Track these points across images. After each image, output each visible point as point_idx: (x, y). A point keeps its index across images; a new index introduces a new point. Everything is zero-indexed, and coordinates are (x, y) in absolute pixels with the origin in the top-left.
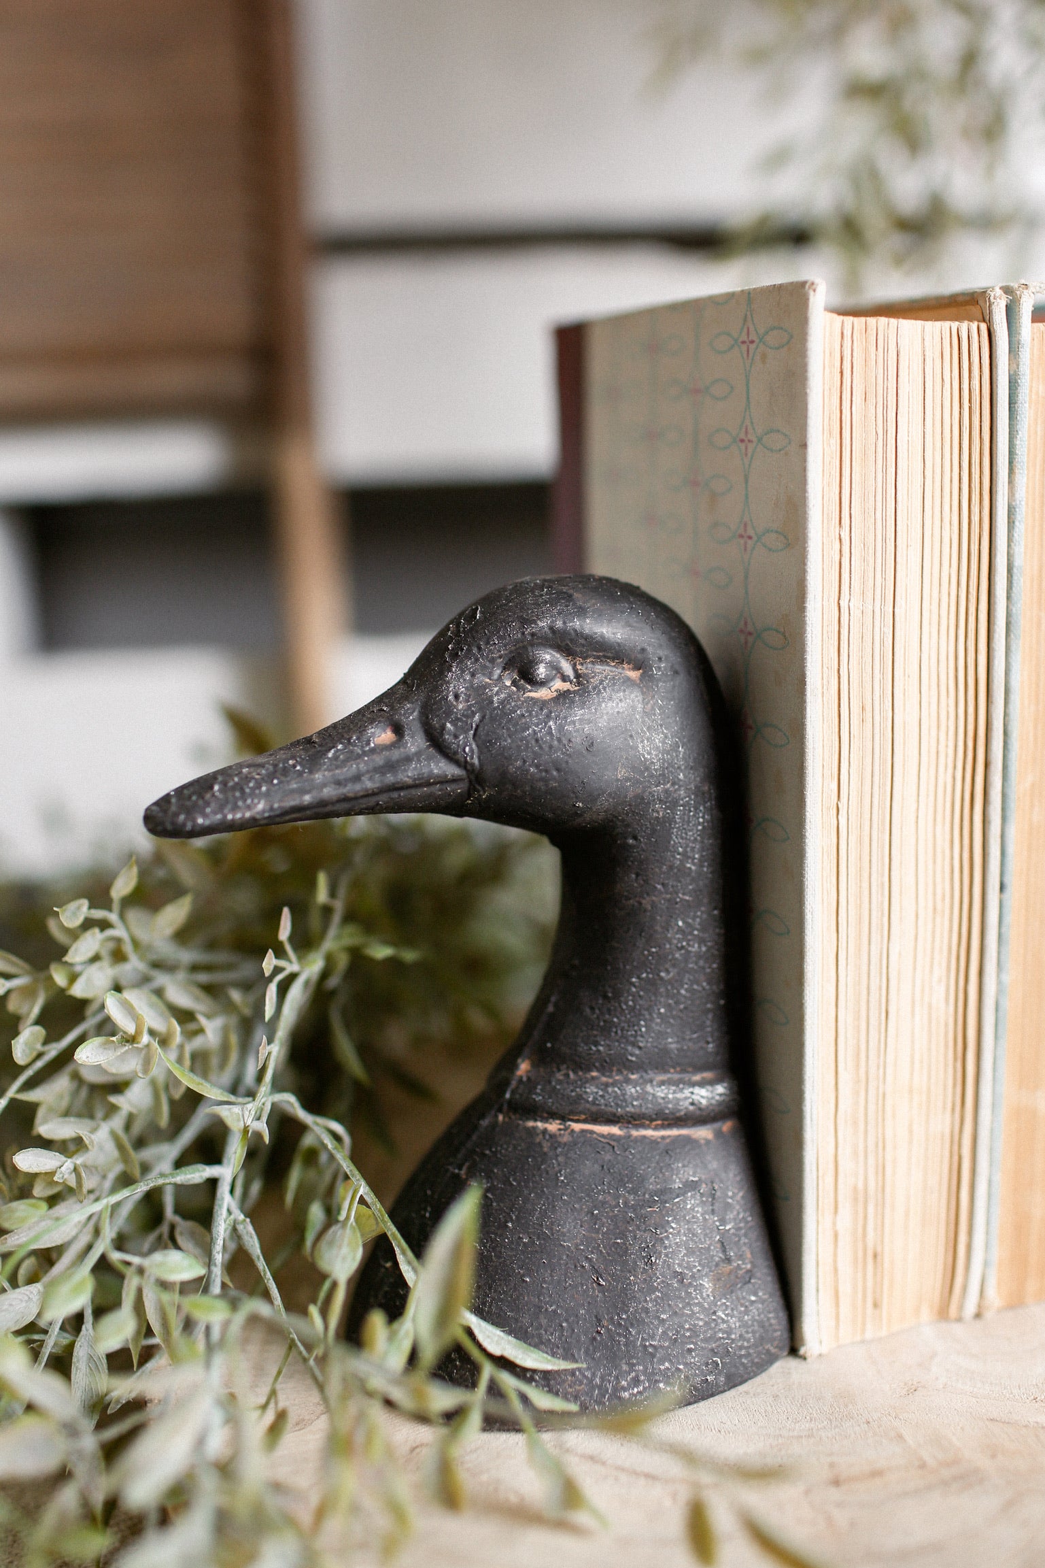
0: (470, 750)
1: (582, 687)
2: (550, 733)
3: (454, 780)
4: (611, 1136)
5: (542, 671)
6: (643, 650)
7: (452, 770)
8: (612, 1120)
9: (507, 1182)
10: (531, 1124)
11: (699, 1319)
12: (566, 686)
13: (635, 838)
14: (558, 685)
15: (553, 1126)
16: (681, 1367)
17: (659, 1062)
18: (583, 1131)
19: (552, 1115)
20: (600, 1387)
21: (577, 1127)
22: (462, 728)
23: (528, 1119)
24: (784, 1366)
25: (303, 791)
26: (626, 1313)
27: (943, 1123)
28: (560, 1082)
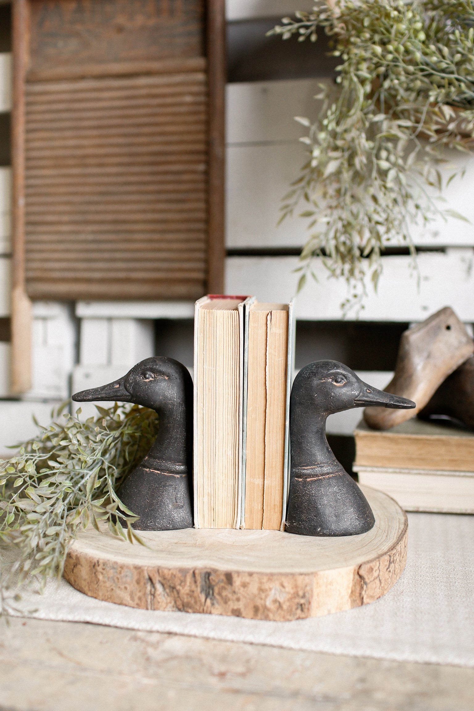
0: (131, 390)
1: (155, 381)
2: (146, 388)
3: (128, 396)
4: (158, 473)
5: (147, 376)
6: (169, 373)
7: (128, 394)
8: (158, 470)
9: (136, 480)
10: (144, 469)
11: (167, 512)
12: (152, 379)
13: (166, 411)
14: (151, 379)
15: (147, 470)
16: (162, 521)
17: (170, 459)
18: (153, 471)
19: (148, 468)
20: (144, 522)
21: (151, 470)
22: (130, 386)
23: (144, 468)
24: (190, 530)
25: (99, 395)
26: (151, 508)
27: (231, 482)
28: (150, 461)
